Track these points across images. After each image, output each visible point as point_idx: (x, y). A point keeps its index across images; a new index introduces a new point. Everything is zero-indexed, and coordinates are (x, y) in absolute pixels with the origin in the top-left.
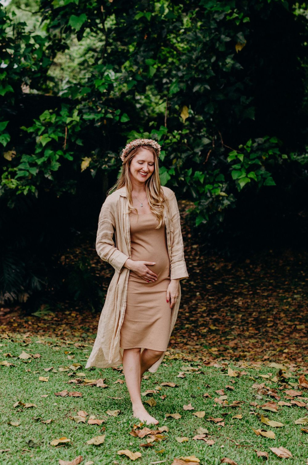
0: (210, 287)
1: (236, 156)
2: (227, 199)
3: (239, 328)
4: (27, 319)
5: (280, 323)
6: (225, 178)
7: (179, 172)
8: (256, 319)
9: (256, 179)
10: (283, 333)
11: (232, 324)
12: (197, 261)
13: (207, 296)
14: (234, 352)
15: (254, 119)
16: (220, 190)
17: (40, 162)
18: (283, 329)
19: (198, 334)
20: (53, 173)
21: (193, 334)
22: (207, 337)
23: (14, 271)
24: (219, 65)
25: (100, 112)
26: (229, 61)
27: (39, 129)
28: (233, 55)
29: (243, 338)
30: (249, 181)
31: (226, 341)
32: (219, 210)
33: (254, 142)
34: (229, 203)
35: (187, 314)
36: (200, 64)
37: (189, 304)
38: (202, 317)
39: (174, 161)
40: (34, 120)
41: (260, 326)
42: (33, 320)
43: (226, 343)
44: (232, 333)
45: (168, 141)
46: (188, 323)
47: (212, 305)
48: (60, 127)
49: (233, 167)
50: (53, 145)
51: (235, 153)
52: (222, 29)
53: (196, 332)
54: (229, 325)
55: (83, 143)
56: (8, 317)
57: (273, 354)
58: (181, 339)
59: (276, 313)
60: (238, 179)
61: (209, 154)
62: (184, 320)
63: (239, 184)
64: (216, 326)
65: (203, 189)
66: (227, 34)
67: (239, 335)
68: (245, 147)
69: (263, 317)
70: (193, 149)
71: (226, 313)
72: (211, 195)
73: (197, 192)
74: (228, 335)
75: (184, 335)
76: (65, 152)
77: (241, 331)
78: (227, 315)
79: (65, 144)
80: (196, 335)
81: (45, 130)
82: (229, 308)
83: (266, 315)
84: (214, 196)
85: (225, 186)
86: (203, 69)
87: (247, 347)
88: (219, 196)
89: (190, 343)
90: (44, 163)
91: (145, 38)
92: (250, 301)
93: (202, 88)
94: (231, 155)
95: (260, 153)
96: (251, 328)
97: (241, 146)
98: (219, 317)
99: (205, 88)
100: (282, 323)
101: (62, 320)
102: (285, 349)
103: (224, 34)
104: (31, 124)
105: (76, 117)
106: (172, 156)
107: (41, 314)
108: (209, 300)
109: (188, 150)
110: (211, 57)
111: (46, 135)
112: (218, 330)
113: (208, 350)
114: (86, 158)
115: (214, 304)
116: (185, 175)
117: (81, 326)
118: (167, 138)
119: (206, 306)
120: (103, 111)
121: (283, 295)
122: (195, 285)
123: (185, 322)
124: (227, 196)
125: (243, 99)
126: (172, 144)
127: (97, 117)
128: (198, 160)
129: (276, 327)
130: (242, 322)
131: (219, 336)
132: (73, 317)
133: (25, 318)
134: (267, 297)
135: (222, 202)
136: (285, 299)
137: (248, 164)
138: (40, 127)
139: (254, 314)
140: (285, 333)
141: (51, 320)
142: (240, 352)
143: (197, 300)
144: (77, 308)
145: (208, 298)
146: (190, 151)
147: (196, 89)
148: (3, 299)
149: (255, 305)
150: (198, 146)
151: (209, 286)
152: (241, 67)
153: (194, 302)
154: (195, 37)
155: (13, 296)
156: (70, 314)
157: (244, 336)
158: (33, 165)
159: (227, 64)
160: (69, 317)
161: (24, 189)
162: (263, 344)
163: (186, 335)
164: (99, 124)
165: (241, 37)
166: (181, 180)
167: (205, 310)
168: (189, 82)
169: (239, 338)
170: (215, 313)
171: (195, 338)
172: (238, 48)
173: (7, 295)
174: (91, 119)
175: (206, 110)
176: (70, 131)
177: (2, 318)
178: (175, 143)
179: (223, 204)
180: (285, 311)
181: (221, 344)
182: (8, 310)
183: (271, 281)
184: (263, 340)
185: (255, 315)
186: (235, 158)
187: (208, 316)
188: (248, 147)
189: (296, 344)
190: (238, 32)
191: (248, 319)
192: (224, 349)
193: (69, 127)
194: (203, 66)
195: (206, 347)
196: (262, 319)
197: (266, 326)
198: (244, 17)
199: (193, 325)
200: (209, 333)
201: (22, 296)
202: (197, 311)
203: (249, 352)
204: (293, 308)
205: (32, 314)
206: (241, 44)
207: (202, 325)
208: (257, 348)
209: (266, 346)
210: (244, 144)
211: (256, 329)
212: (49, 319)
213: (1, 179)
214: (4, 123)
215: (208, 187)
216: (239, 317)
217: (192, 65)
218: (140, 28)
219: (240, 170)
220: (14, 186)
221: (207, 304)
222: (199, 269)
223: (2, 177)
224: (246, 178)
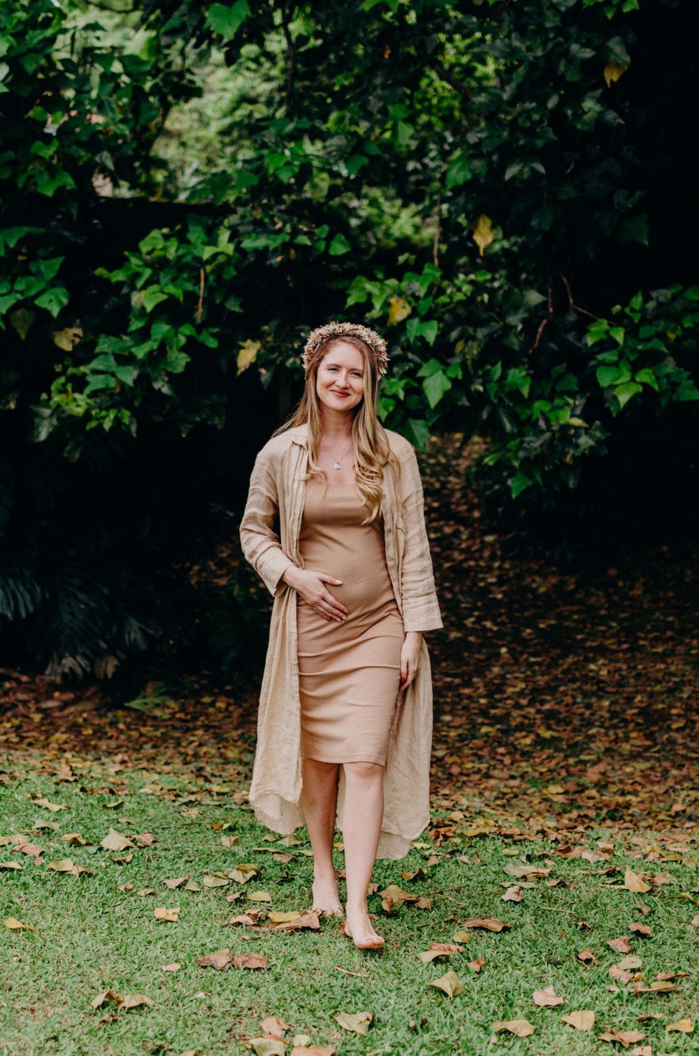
0: (530, 634)
1: (607, 332)
2: (586, 433)
3: (606, 735)
4: (115, 716)
6: (580, 384)
7: (472, 371)
8: (643, 712)
9: (656, 387)
11: (589, 724)
12: (497, 573)
13: (525, 656)
14: (602, 795)
15: (646, 243)
16: (569, 413)
17: (141, 352)
19: (513, 749)
20: (173, 379)
21: (501, 750)
22: (534, 758)
23: (82, 606)
24: (566, 116)
25: (280, 231)
26: (590, 105)
27: (137, 275)
28: (599, 92)
29: (617, 758)
30: (640, 389)
31: (579, 767)
32: (568, 459)
33: (647, 298)
34: (591, 443)
35: (483, 701)
36: (520, 114)
37: (485, 676)
38: (518, 706)
39: (459, 346)
40: (126, 253)
41: (655, 728)
43: (580, 770)
44: (592, 745)
45: (443, 299)
46: (486, 721)
47: (539, 678)
48: (186, 268)
49: (600, 357)
50: (171, 311)
51: (603, 325)
52: (573, 30)
53: (506, 745)
54: (581, 726)
55: (241, 306)
56: (71, 714)
57: (692, 798)
58: (473, 762)
59: (689, 698)
60: (613, 387)
61: (540, 330)
62: (476, 714)
63: (615, 398)
64: (554, 730)
65: (529, 412)
66: (584, 41)
67: (608, 751)
68: (627, 310)
69: (660, 706)
70: (502, 317)
71: (574, 697)
72: (549, 426)
73: (514, 418)
74: (582, 751)
75: (480, 753)
76: (199, 329)
77: (611, 742)
78: (574, 703)
79: (200, 310)
80: (509, 753)
81: (151, 276)
82: (578, 684)
83: (667, 701)
84: (555, 428)
85: (580, 402)
86: (528, 124)
87: (631, 781)
88: (567, 427)
89: (495, 773)
90: (150, 354)
91: (386, 56)
92: (624, 667)
93: (526, 170)
94: (593, 329)
95: (662, 323)
96: (633, 735)
97: (618, 308)
98: (557, 707)
99: (533, 171)
101: (195, 719)
103: (577, 42)
104: (120, 263)
105: (225, 244)
106: (454, 335)
107: (146, 704)
108: (531, 665)
109: (491, 319)
110: (548, 97)
111: (154, 288)
112: (559, 739)
113: (540, 792)
114: (249, 342)
115: (543, 674)
116: (486, 379)
117: (239, 732)
118: (442, 292)
119: (525, 680)
120: (288, 228)
122: (495, 628)
123: (480, 720)
124: (585, 425)
125: (619, 197)
126: (452, 308)
127: (273, 243)
128: (515, 342)
129: (692, 729)
130: (611, 719)
131: (562, 755)
132: (219, 710)
133: (110, 715)
134: (663, 657)
135: (574, 440)
137: (634, 351)
138: (140, 270)
139: (638, 698)
141: (170, 719)
142: (615, 793)
143: (502, 666)
144: (228, 688)
145: (527, 660)
146: (498, 322)
147: (511, 172)
148: (60, 671)
149: (638, 676)
150: (516, 308)
151: (528, 631)
152: (621, 121)
153: (496, 670)
154: (508, 50)
155: (83, 664)
156: (212, 704)
157: (621, 755)
158: (125, 359)
159: (585, 113)
160: (211, 710)
161: (104, 418)
162: (665, 773)
163: (485, 752)
164: (279, 259)
165: (616, 46)
166: (477, 392)
167: (523, 690)
168: (495, 158)
169: (610, 760)
170: (548, 698)
171: (507, 760)
172: (611, 76)
173: (68, 662)
174: (261, 248)
175: (534, 223)
176: (211, 278)
177: (57, 714)
178: (460, 302)
179: (577, 446)
181: (569, 774)
182: (69, 696)
183: (671, 619)
184: (666, 764)
185: (640, 702)
186: (604, 337)
187: (531, 703)
188: (633, 310)
190: (609, 37)
191: (624, 711)
192: (576, 788)
193: (209, 268)
194: (529, 118)
195: (533, 782)
196: (657, 711)
197: (669, 729)
199: (498, 726)
200: (539, 748)
201: (103, 664)
202: (504, 692)
203: (635, 793)
205: (126, 705)
206: (618, 66)
207: (520, 727)
208: (653, 783)
209: (675, 777)
210: (625, 304)
211: (649, 736)
212: (166, 716)
213: (49, 393)
214: (53, 261)
215: (540, 406)
216: (603, 707)
217: (502, 116)
218: (373, 31)
219: (616, 364)
220: (80, 411)
221: (528, 676)
222: (502, 592)
223: (53, 388)
224: (632, 384)
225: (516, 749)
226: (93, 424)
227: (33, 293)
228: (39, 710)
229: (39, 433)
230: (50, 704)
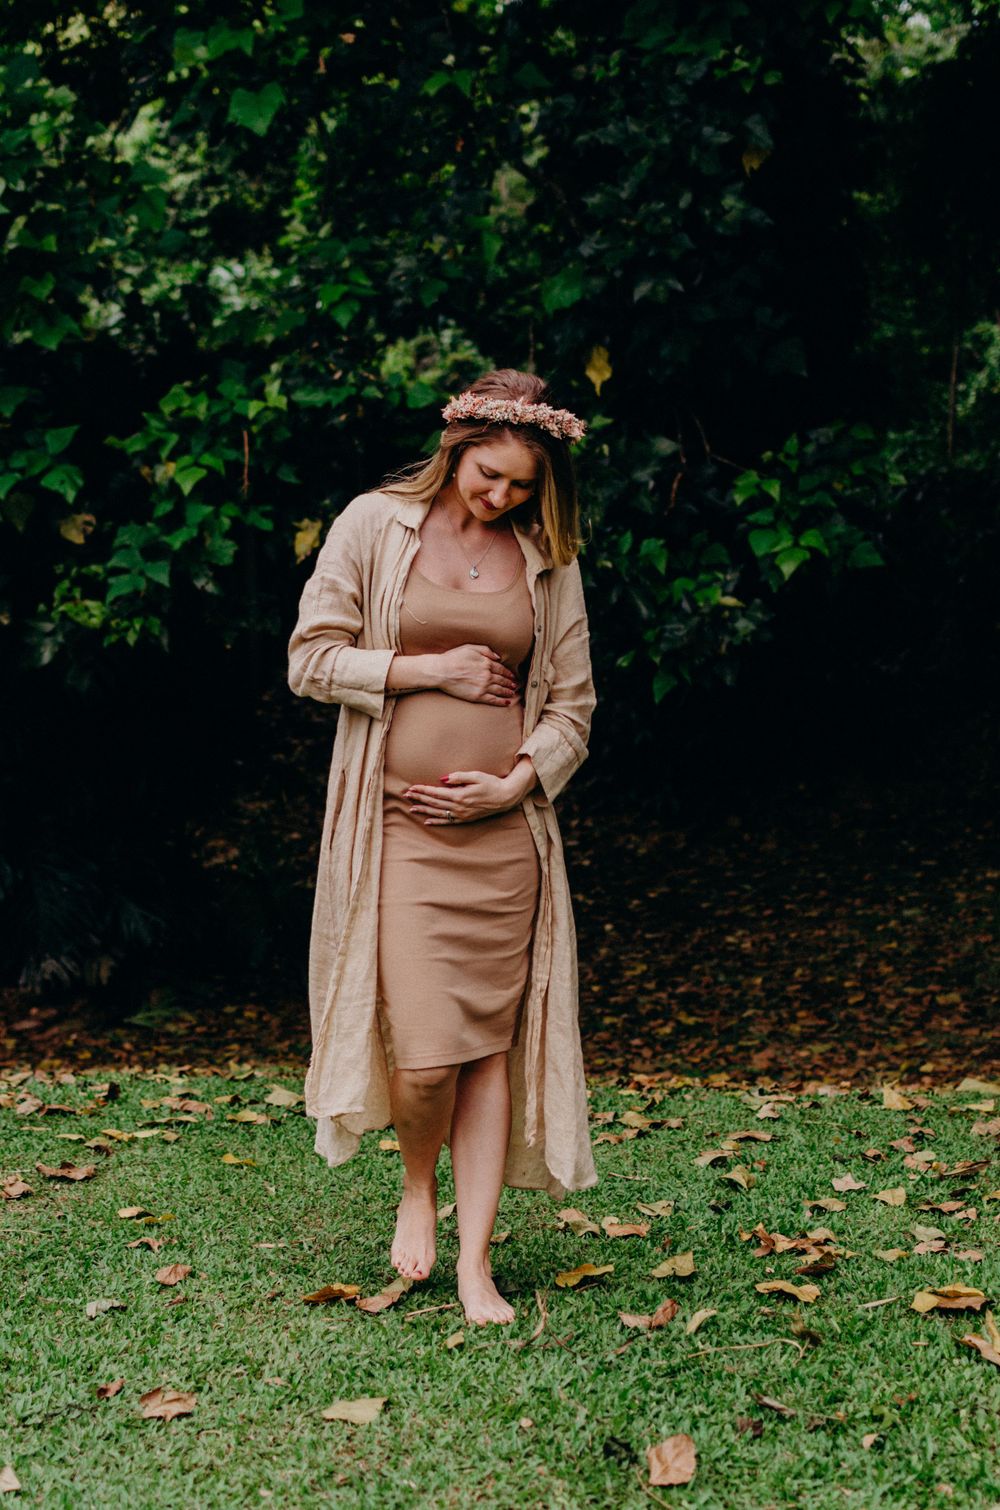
0: (637, 906)
1: (758, 486)
2: (744, 615)
3: (766, 1016)
4: (114, 1035)
5: (884, 992)
6: (732, 555)
7: (595, 543)
8: (807, 987)
9: (826, 552)
10: (902, 1021)
11: (742, 1006)
12: (577, 834)
13: (639, 932)
15: (804, 373)
16: (719, 592)
17: (177, 541)
18: (899, 1009)
19: (651, 1040)
20: (219, 574)
21: (636, 1042)
22: (680, 1048)
23: (65, 890)
24: (702, 217)
25: (341, 382)
26: (729, 201)
27: (160, 443)
28: (740, 186)
29: (786, 1041)
30: (807, 555)
31: (741, 1054)
32: (724, 648)
33: (804, 440)
34: (752, 627)
35: (595, 988)
36: (646, 218)
37: (592, 960)
38: (643, 991)
40: (145, 414)
41: (827, 1005)
42: (134, 1039)
43: (743, 1058)
44: (751, 1029)
46: (607, 1011)
47: (663, 957)
48: (224, 430)
49: (751, 518)
50: (212, 489)
51: (753, 477)
52: (703, 109)
53: (641, 1035)
54: (731, 1008)
55: (298, 475)
56: (54, 1036)
58: (602, 1057)
59: (865, 966)
60: (772, 555)
61: (675, 485)
62: (592, 1004)
63: (777, 570)
64: (696, 1015)
65: (667, 593)
66: (718, 122)
67: (772, 1035)
68: (781, 457)
69: (829, 979)
70: (628, 473)
71: (715, 977)
72: (696, 608)
73: (650, 601)
74: (740, 1037)
75: (610, 1047)
76: (245, 507)
77: (773, 1024)
78: (717, 983)
79: (246, 483)
80: (646, 1045)
81: (179, 444)
82: (715, 961)
83: (836, 972)
84: (704, 610)
85: (732, 577)
86: (658, 230)
87: (809, 1067)
88: (721, 608)
89: (637, 1065)
90: (186, 545)
91: (459, 149)
92: (772, 936)
93: (660, 288)
94: (740, 483)
95: (825, 472)
96: (801, 1014)
97: (768, 454)
98: (695, 989)
99: (668, 287)
100: (891, 992)
101: (221, 1032)
102: (923, 1063)
103: (708, 123)
104: (136, 427)
105: (275, 397)
107: (151, 1018)
108: (648, 943)
109: (612, 477)
110: (679, 195)
111: (186, 460)
112: (708, 1026)
114: (306, 522)
115: (667, 952)
116: (614, 553)
117: (287, 1043)
119: (644, 961)
120: (351, 378)
121: (869, 912)
122: (590, 902)
123: (599, 1011)
124: (740, 604)
125: (763, 315)
127: (336, 398)
128: (646, 504)
129: (875, 1003)
130: (768, 997)
131: (716, 1042)
132: (250, 1020)
133: (110, 1034)
134: (820, 922)
135: (730, 624)
136: (880, 923)
137: (795, 507)
138: (163, 435)
139: (799, 971)
140: (908, 1019)
141: (188, 1035)
143: (610, 946)
144: (252, 994)
145: (642, 937)
146: (621, 479)
147: (642, 290)
148: (38, 979)
149: (793, 946)
150: (644, 462)
151: (635, 902)
152: (768, 220)
153: (603, 951)
155: (69, 966)
156: (239, 1014)
157: (790, 1037)
158: (153, 551)
159: (726, 212)
160: (239, 1021)
161: (127, 630)
162: (852, 1056)
163: (615, 1045)
164: (343, 417)
165: (757, 127)
166: (605, 569)
167: (644, 973)
168: (618, 274)
169: (777, 1045)
170: (680, 979)
173: (50, 965)
174: (320, 405)
175: (665, 352)
176: (259, 441)
177: (36, 1037)
179: (734, 632)
180: (892, 958)
182: (53, 1012)
183: (821, 875)
184: (850, 1045)
185: (802, 976)
186: (754, 491)
187: (660, 987)
188: (788, 456)
189: (949, 1046)
190: (747, 115)
191: (783, 988)
193: (255, 429)
194: (658, 222)
196: (825, 984)
197: (845, 1004)
198: (764, 70)
199: (625, 1016)
200: (683, 1037)
201: (95, 966)
202: (620, 976)
204: (910, 948)
205: (126, 1020)
206: (759, 150)
207: (653, 1015)
208: (838, 1066)
209: (865, 1057)
210: (777, 447)
211: (820, 1015)
212: (182, 1031)
213: (49, 601)
214: (62, 431)
215: (681, 584)
216: (755, 986)
217: (624, 221)
218: (438, 118)
219: (772, 527)
220: (95, 621)
221: (647, 956)
222: (589, 858)
223: (57, 595)
224: (797, 550)
225: (655, 1040)
226: (113, 638)
227: (36, 470)
228: (11, 1034)
229: (41, 654)
230: (26, 1025)
